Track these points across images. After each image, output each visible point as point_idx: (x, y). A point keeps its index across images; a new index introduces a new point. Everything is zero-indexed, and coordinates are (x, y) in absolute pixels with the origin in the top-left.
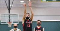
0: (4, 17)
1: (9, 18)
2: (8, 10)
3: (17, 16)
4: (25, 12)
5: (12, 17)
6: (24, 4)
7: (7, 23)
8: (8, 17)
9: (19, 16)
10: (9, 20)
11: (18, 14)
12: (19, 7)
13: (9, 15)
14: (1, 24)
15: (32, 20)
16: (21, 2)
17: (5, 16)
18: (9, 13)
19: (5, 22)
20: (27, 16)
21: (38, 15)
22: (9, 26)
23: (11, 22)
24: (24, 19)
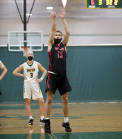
0: (15, 37)
1: (25, 39)
2: (23, 25)
3: (40, 36)
4: (54, 29)
5: (30, 38)
6: (53, 13)
7: (21, 50)
8: (23, 38)
9: (44, 35)
10: (25, 43)
11: (42, 32)
12: (44, 18)
13: (25, 34)
14: (10, 50)
15: (66, 45)
16: (48, 8)
17: (17, 36)
18: (25, 29)
19: (17, 48)
20: (56, 37)
21: (80, 33)
22: (24, 55)
23: (29, 47)
24: (51, 42)
